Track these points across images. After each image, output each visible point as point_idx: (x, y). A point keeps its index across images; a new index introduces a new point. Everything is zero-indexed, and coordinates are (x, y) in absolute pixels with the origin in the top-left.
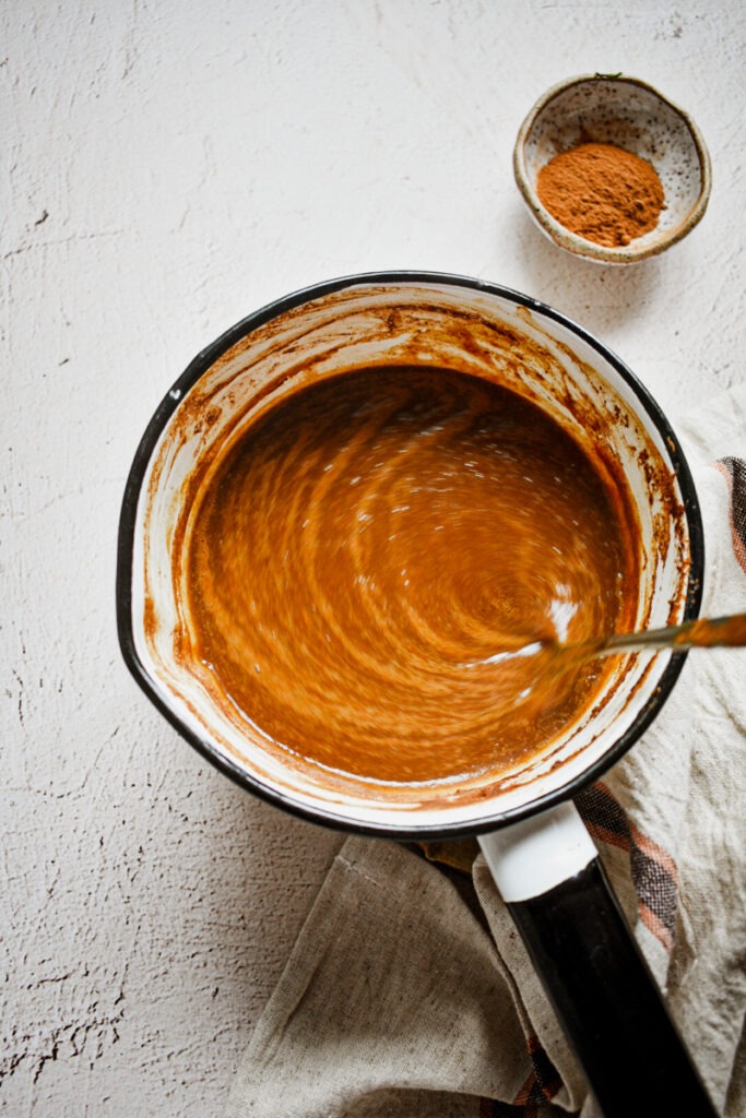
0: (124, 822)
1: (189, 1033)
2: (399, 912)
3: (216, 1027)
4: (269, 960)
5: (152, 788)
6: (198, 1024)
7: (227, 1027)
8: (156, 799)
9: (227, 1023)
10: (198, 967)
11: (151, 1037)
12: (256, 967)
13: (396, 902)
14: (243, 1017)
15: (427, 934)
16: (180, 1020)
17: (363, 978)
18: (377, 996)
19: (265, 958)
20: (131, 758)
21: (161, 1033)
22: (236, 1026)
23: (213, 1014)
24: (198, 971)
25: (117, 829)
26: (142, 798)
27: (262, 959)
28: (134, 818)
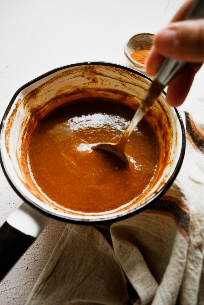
0: (5, 214)
1: (17, 282)
2: (85, 244)
3: (26, 280)
4: (45, 258)
5: (15, 204)
6: (20, 279)
7: (29, 280)
8: (15, 208)
9: (30, 279)
10: (22, 260)
11: (5, 282)
12: (40, 260)
13: (84, 241)
14: (35, 277)
15: (94, 252)
16: (14, 277)
17: (73, 266)
18: (77, 272)
19: (44, 258)
20: (10, 196)
21: (8, 281)
22: (32, 280)
23: (25, 276)
24: (22, 261)
25: (3, 216)
26: (11, 207)
27: (43, 258)
28: (8, 213)
